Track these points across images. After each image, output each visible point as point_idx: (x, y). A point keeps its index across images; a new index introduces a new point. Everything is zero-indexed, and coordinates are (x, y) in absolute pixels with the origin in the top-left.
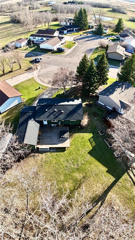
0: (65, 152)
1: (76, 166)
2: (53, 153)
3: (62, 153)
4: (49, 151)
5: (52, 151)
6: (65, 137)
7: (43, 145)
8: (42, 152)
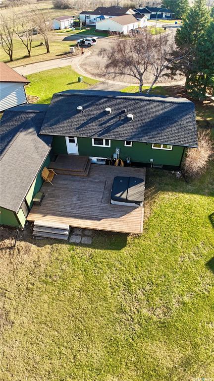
0: (123, 250)
1: (159, 311)
2: (79, 250)
3: (111, 254)
4: (66, 238)
5: (78, 241)
6: (129, 199)
7: (49, 217)
8: (44, 238)
